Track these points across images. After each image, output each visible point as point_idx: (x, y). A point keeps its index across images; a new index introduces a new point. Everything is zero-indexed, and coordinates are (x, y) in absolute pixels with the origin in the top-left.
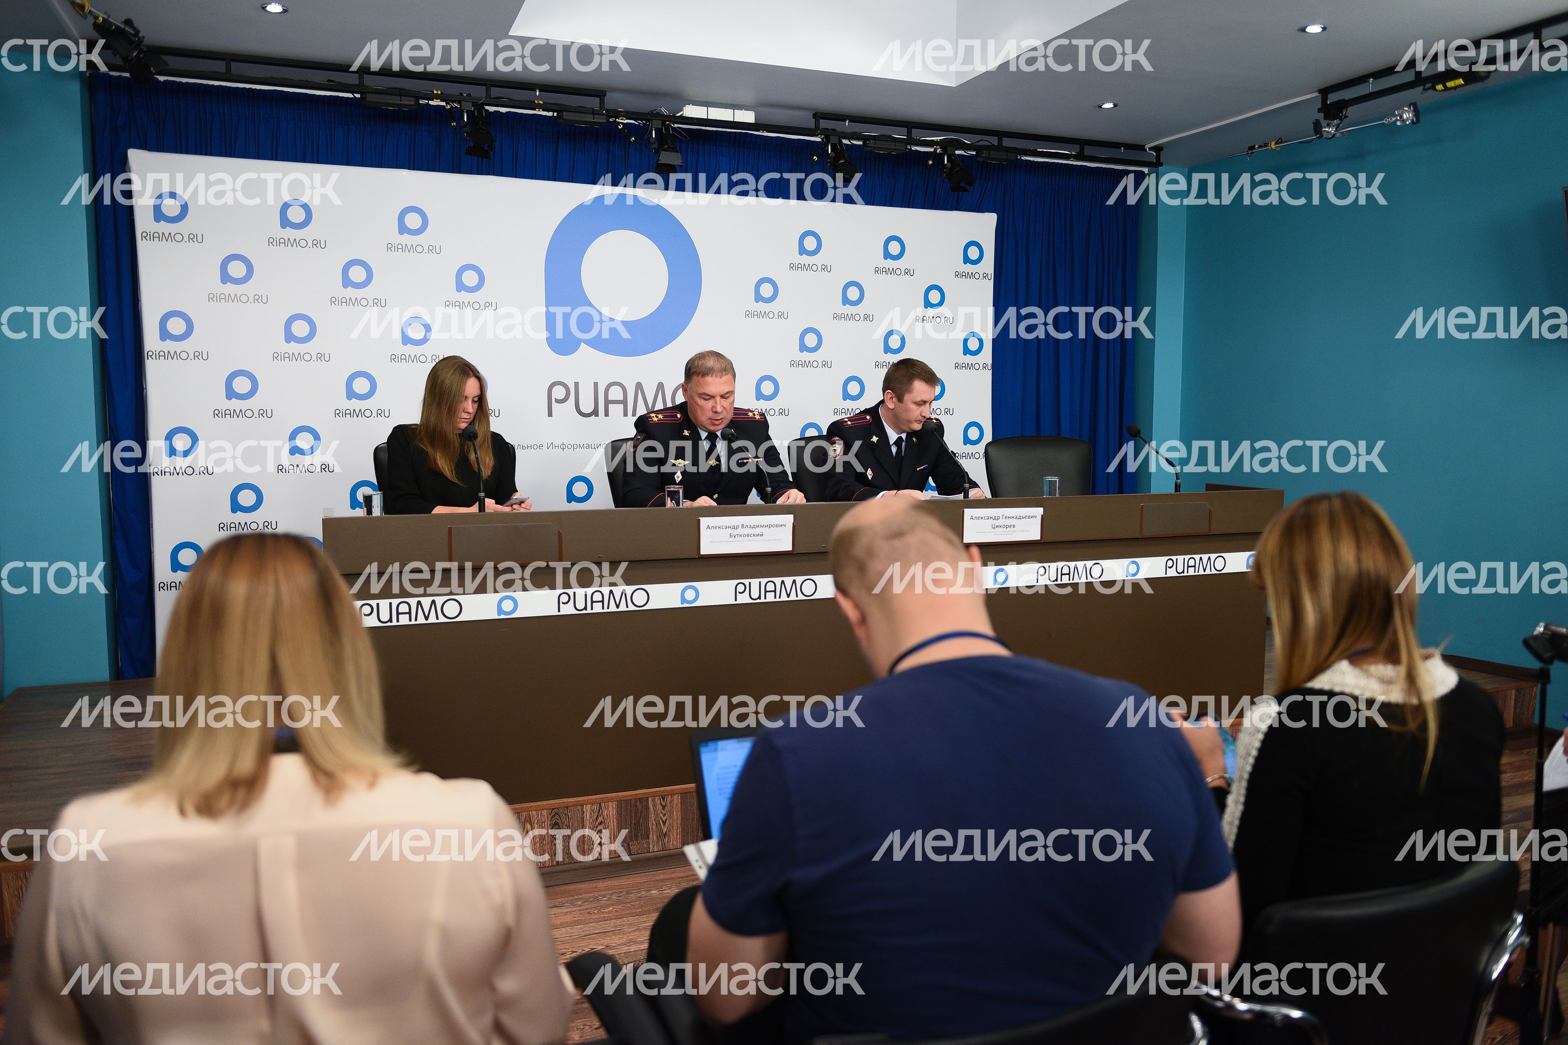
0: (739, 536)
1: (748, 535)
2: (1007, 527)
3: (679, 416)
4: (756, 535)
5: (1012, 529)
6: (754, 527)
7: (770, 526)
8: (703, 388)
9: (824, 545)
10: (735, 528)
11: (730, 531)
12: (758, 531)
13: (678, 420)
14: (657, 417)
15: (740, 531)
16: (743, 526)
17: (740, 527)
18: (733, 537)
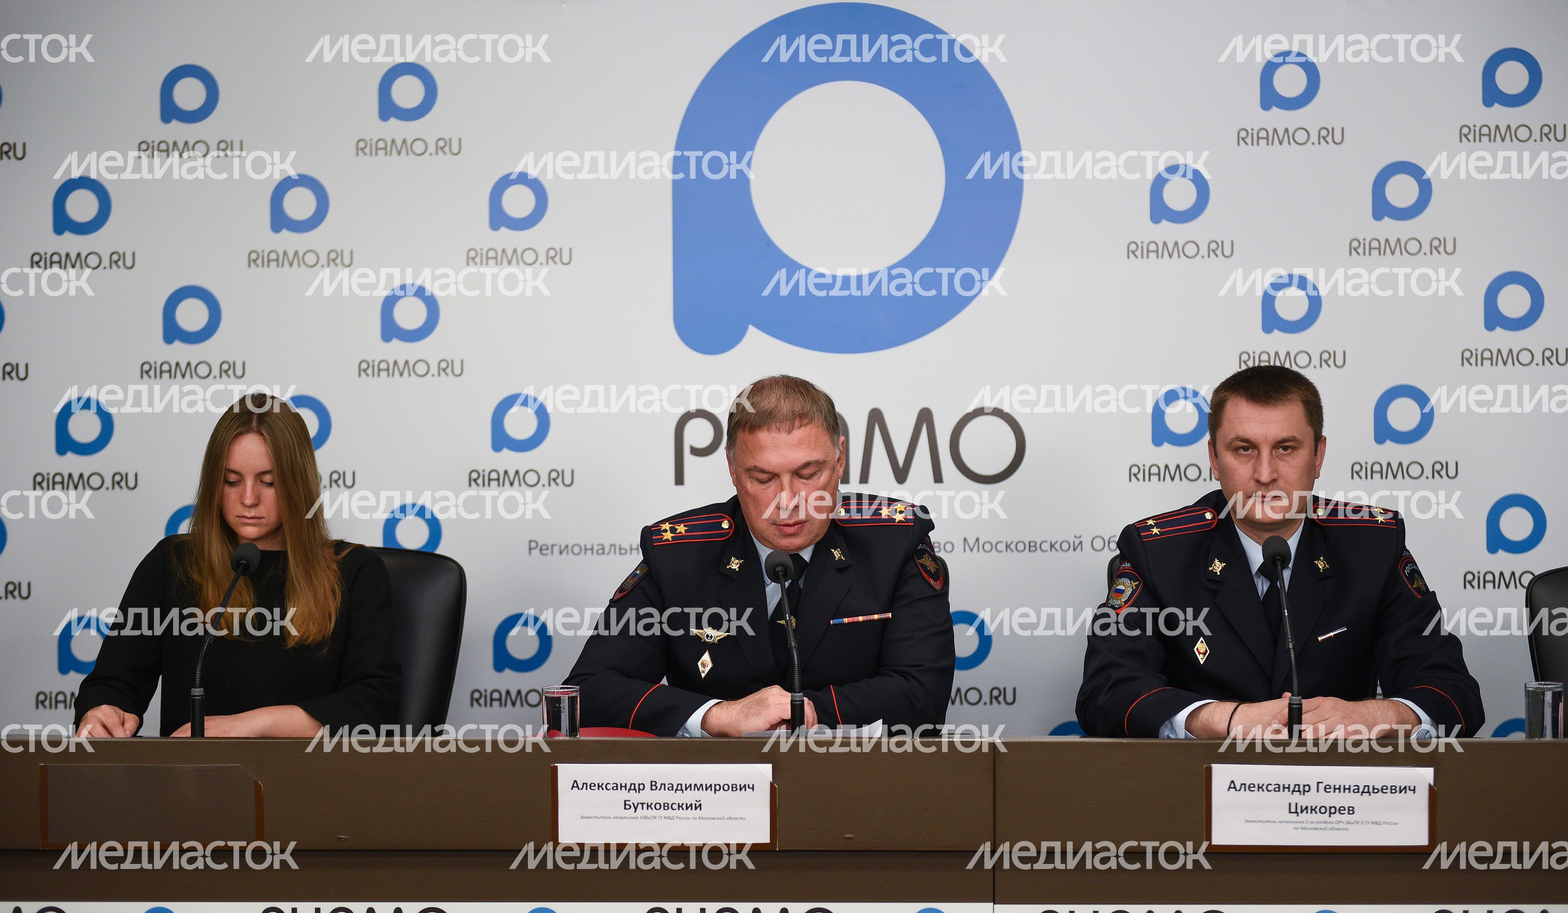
0: (645, 806)
1: (666, 806)
2: (1332, 811)
3: (725, 525)
4: (684, 807)
5: (1346, 817)
6: (681, 788)
7: (715, 788)
8: (754, 458)
9: (847, 836)
10: (638, 788)
11: (623, 794)
12: (689, 797)
13: (723, 535)
14: (673, 530)
15: (647, 796)
16: (653, 785)
17: (648, 786)
18: (633, 809)
